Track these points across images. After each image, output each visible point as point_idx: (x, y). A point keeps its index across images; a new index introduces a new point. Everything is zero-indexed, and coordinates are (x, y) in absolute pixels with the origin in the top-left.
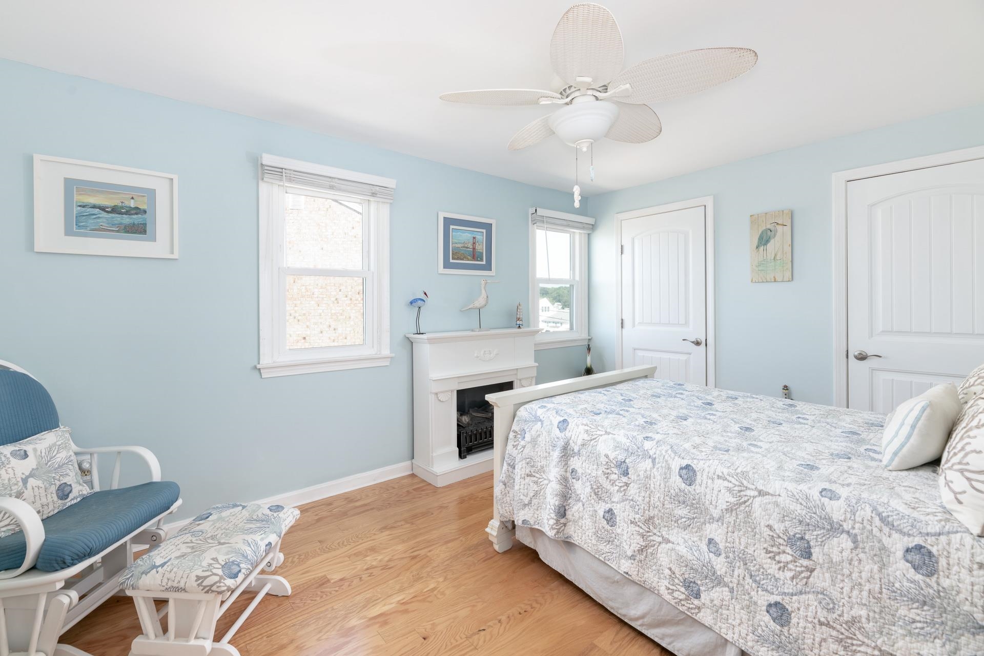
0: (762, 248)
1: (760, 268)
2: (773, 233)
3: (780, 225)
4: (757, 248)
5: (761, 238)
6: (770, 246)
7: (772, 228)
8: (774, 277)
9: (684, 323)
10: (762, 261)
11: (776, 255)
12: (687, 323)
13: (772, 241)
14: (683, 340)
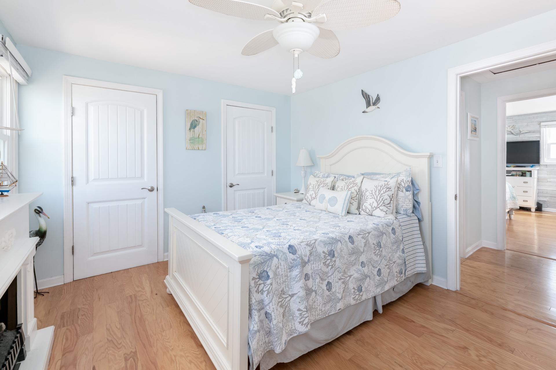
0: (192, 130)
1: (191, 141)
2: (198, 122)
3: (201, 119)
4: (190, 129)
5: (192, 124)
6: (197, 129)
7: (198, 120)
8: (198, 147)
9: (140, 177)
10: (191, 138)
11: (199, 135)
12: (142, 176)
13: (197, 127)
14: (142, 189)
